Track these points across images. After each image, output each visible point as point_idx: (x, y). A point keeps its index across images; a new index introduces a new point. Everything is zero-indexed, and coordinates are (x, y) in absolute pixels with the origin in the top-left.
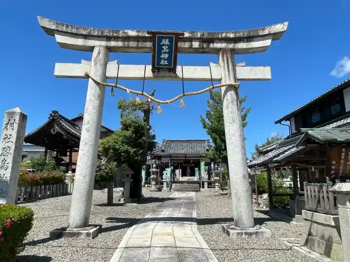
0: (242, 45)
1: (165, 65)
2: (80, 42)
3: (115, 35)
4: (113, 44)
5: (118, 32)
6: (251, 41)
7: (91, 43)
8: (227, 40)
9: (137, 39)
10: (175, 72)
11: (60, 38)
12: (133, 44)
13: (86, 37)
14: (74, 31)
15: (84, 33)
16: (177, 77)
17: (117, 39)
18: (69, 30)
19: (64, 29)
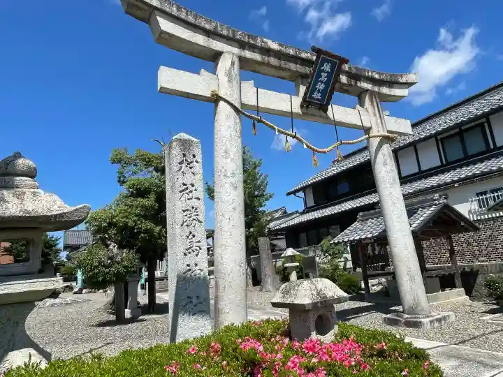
0: (385, 90)
1: (318, 99)
2: (200, 39)
3: (252, 42)
4: (248, 54)
5: (255, 38)
6: (392, 87)
7: (217, 45)
8: (372, 80)
9: (279, 55)
10: (325, 110)
11: (166, 25)
12: (273, 61)
13: (209, 33)
14: (191, 19)
15: (207, 26)
16: (328, 118)
17: (253, 48)
18: (183, 15)
19: (174, 11)
